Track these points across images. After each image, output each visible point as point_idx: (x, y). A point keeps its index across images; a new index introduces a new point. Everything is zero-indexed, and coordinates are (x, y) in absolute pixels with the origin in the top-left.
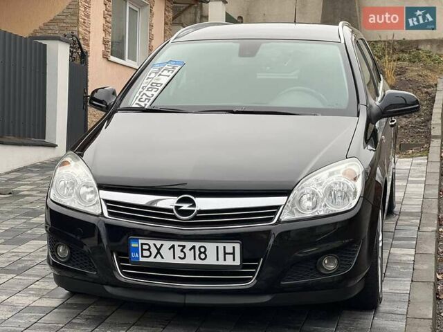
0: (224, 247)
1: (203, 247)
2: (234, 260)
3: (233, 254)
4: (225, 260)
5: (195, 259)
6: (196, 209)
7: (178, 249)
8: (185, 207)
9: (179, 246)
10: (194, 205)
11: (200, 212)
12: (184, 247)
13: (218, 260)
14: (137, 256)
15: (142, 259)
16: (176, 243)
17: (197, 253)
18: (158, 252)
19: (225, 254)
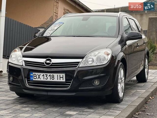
0: (60, 75)
1: (53, 75)
2: (63, 80)
3: (63, 77)
4: (60, 80)
5: (50, 79)
6: (51, 62)
7: (45, 76)
8: (48, 62)
9: (45, 75)
10: (51, 61)
11: (53, 63)
12: (47, 75)
13: (58, 80)
14: (32, 78)
15: (34, 80)
16: (45, 74)
17: (51, 77)
18: (39, 77)
19: (60, 77)
